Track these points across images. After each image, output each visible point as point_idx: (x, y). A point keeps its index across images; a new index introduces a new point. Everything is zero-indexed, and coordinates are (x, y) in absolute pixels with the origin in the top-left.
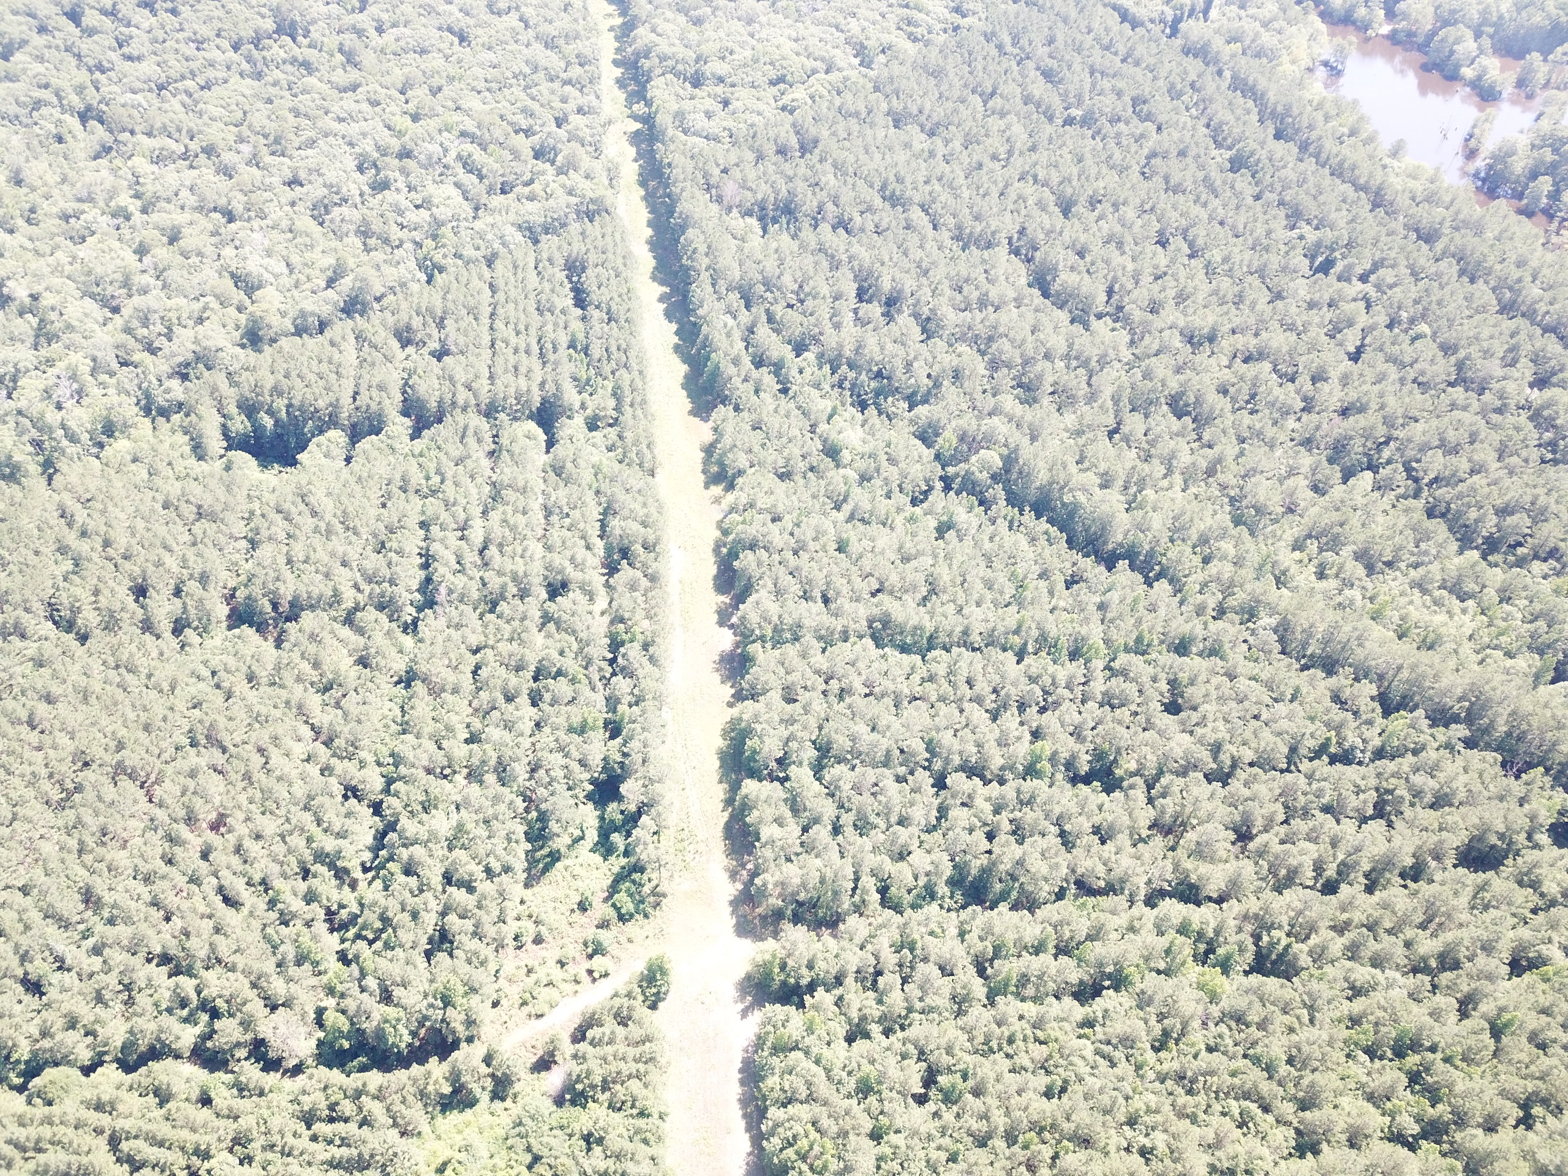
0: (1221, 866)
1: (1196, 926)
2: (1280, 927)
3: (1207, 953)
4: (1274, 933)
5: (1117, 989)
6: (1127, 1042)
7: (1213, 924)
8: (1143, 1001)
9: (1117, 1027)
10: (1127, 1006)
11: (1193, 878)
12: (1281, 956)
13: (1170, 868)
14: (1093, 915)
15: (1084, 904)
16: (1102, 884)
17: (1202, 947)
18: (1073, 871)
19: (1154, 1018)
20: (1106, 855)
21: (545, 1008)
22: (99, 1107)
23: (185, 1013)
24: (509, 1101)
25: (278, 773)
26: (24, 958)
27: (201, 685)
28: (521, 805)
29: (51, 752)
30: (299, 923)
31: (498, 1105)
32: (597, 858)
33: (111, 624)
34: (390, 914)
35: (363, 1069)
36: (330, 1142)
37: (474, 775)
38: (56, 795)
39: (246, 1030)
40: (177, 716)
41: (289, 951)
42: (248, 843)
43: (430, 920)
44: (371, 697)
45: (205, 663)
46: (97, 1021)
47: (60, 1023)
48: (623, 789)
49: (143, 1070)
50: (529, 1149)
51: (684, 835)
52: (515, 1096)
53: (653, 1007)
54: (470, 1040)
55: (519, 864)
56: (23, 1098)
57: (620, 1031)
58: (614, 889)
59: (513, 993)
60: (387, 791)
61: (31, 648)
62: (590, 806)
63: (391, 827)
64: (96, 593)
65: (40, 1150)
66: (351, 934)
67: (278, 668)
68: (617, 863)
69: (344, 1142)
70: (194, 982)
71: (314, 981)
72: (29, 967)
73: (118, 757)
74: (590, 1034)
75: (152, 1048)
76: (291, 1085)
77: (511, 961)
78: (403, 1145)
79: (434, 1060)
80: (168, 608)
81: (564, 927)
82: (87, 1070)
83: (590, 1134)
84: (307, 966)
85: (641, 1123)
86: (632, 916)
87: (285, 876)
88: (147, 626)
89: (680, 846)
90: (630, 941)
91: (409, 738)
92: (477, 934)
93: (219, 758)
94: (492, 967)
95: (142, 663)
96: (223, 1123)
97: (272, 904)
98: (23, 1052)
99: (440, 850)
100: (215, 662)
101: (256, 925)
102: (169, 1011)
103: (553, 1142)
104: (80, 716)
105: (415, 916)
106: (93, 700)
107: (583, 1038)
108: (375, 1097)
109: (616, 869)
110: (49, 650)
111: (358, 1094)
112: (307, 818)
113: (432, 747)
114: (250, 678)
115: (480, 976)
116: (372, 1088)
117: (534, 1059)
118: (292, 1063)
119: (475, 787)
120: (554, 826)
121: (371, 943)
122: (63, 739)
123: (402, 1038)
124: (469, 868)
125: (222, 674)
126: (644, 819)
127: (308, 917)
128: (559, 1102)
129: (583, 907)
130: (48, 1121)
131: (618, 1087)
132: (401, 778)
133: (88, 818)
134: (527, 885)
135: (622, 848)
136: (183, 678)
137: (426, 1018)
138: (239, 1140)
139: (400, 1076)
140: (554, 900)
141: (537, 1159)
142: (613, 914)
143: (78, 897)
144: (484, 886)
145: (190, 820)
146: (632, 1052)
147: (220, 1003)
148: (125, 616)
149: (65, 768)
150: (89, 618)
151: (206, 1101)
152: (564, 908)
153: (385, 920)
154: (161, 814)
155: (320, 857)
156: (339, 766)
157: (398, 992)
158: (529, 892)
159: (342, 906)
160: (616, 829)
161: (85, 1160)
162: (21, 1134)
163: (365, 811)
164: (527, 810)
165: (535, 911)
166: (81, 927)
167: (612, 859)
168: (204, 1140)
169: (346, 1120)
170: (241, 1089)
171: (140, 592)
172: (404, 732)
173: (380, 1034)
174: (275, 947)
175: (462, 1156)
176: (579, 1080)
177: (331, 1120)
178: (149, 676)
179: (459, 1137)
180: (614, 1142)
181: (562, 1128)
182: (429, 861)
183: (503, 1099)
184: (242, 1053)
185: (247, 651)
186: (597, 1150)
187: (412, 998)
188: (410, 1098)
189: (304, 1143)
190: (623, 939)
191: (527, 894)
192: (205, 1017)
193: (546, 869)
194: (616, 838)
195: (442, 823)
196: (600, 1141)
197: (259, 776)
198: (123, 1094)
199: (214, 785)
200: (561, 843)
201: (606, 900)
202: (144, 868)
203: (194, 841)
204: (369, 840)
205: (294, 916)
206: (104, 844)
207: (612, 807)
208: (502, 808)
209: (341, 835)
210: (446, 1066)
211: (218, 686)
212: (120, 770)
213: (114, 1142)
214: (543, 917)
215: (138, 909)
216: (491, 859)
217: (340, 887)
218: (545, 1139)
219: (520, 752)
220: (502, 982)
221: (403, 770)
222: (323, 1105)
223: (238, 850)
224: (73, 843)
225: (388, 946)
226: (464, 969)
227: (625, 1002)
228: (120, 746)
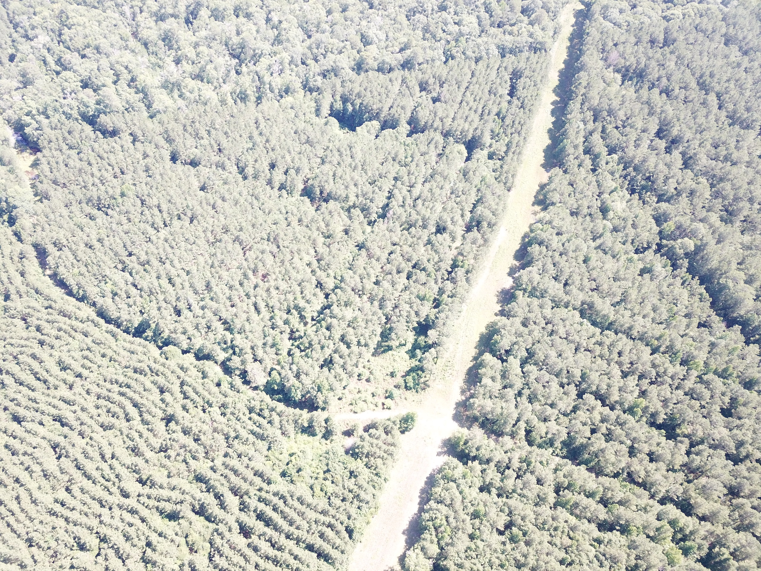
0: (711, 503)
1: (681, 524)
2: (728, 548)
3: (681, 540)
4: (722, 549)
5: (622, 532)
6: (614, 560)
7: (691, 528)
8: (632, 546)
9: (612, 551)
10: (623, 544)
11: (692, 501)
12: (721, 562)
13: (681, 490)
14: (628, 493)
15: (625, 486)
16: (640, 481)
17: (679, 536)
18: (629, 467)
19: (634, 556)
20: (649, 468)
21: (358, 410)
22: (182, 368)
23: (225, 346)
24: (329, 441)
25: (294, 265)
26: (178, 299)
27: (280, 216)
28: (384, 320)
29: (216, 221)
30: (278, 330)
31: (323, 440)
32: (407, 357)
33: (256, 177)
34: (313, 343)
35: (279, 400)
36: (255, 423)
37: (371, 300)
38: (212, 240)
39: (242, 364)
40: (266, 225)
41: (270, 340)
42: (272, 290)
43: (328, 352)
44: (343, 248)
45: (285, 207)
46: (193, 335)
47: (181, 330)
48: (430, 332)
49: (202, 362)
50: (327, 465)
51: (449, 364)
52: (332, 440)
53: (403, 432)
54: (323, 409)
55: (373, 345)
56: (160, 352)
57: (384, 436)
58: (408, 373)
59: (349, 397)
60: (333, 290)
61: (225, 175)
62: (414, 333)
63: (328, 307)
64: (256, 161)
65: (158, 375)
66: (296, 344)
67: (312, 220)
68: (415, 363)
69: (259, 426)
70: (232, 336)
71: (275, 356)
72: (178, 304)
73: (238, 233)
74: (371, 431)
75: (209, 355)
76: (251, 393)
77: (353, 384)
78: (280, 437)
79: (306, 410)
80: (280, 177)
81: (381, 380)
82: (184, 352)
83: (353, 472)
84: (274, 349)
85: (375, 478)
86: (411, 389)
87: (280, 310)
88: (270, 182)
89: (445, 368)
90: (406, 399)
91: (351, 272)
92: (344, 367)
93: (275, 250)
94: (344, 383)
95: (262, 196)
96: (221, 396)
97: (272, 318)
98: (165, 335)
99: (344, 325)
100: (289, 208)
101: (263, 324)
102: (219, 343)
103: (338, 468)
104: (231, 211)
105: (322, 348)
106: (238, 206)
107: (368, 431)
108: (278, 414)
109: (413, 365)
110: (231, 179)
111: (272, 410)
112: (298, 289)
113: (358, 280)
114: (300, 221)
115: (337, 385)
116: (278, 410)
117: (346, 429)
118: (254, 385)
119: (369, 304)
120: (393, 335)
121: (302, 351)
122: (222, 218)
123: (297, 396)
124: (352, 338)
125: (289, 214)
126: (432, 350)
127: (283, 329)
128: (347, 452)
129: (392, 375)
130: (164, 365)
131: (372, 459)
132: (340, 288)
133: (219, 255)
134: (373, 355)
135: (419, 358)
136: (275, 210)
137: (308, 392)
138: (224, 406)
139: (291, 410)
140: (382, 366)
141: (328, 471)
142: (403, 385)
143: (204, 283)
144: (354, 348)
145: (255, 271)
146: (385, 447)
147: (237, 350)
148: (263, 175)
149: (218, 230)
150: (249, 171)
151: (218, 385)
152: (385, 372)
153: (310, 345)
154: (245, 264)
155: (296, 307)
156: (319, 273)
157: (303, 377)
158: (373, 358)
159: (297, 331)
160: (420, 349)
161: (170, 386)
162: (153, 365)
163: (322, 296)
164: (386, 323)
165: (372, 367)
166: (202, 296)
167: (413, 360)
168: (212, 399)
169: (264, 418)
170: (232, 386)
171: (273, 166)
172: (350, 269)
173: (290, 390)
174: (265, 336)
175: (301, 454)
176: (358, 447)
177: (259, 415)
178: (263, 204)
179: (303, 446)
180: (361, 480)
181: (343, 463)
182: (337, 327)
183: (327, 439)
184: (238, 372)
185: (303, 208)
186: (353, 480)
187: (307, 381)
188: (291, 421)
189: (245, 419)
190: (403, 397)
191: (372, 359)
192: (231, 351)
193: (384, 352)
194: (418, 351)
195: (349, 314)
196: (356, 477)
197: (287, 263)
198: (191, 367)
199: (269, 260)
200: (394, 343)
201: (403, 376)
202: (232, 283)
203: (254, 280)
204: (319, 308)
205: (277, 327)
206: (220, 267)
207: (422, 337)
208: (375, 318)
209: (308, 302)
210: (309, 415)
211: (286, 219)
212: (237, 239)
213: (182, 384)
214: (374, 371)
215: (223, 298)
216: (362, 338)
217: (300, 323)
218: (335, 465)
219: (392, 298)
220: (346, 391)
221: (343, 285)
222: (258, 407)
223: (268, 290)
224: (210, 262)
225: (306, 355)
226: (332, 379)
227: (391, 425)
228: (241, 230)
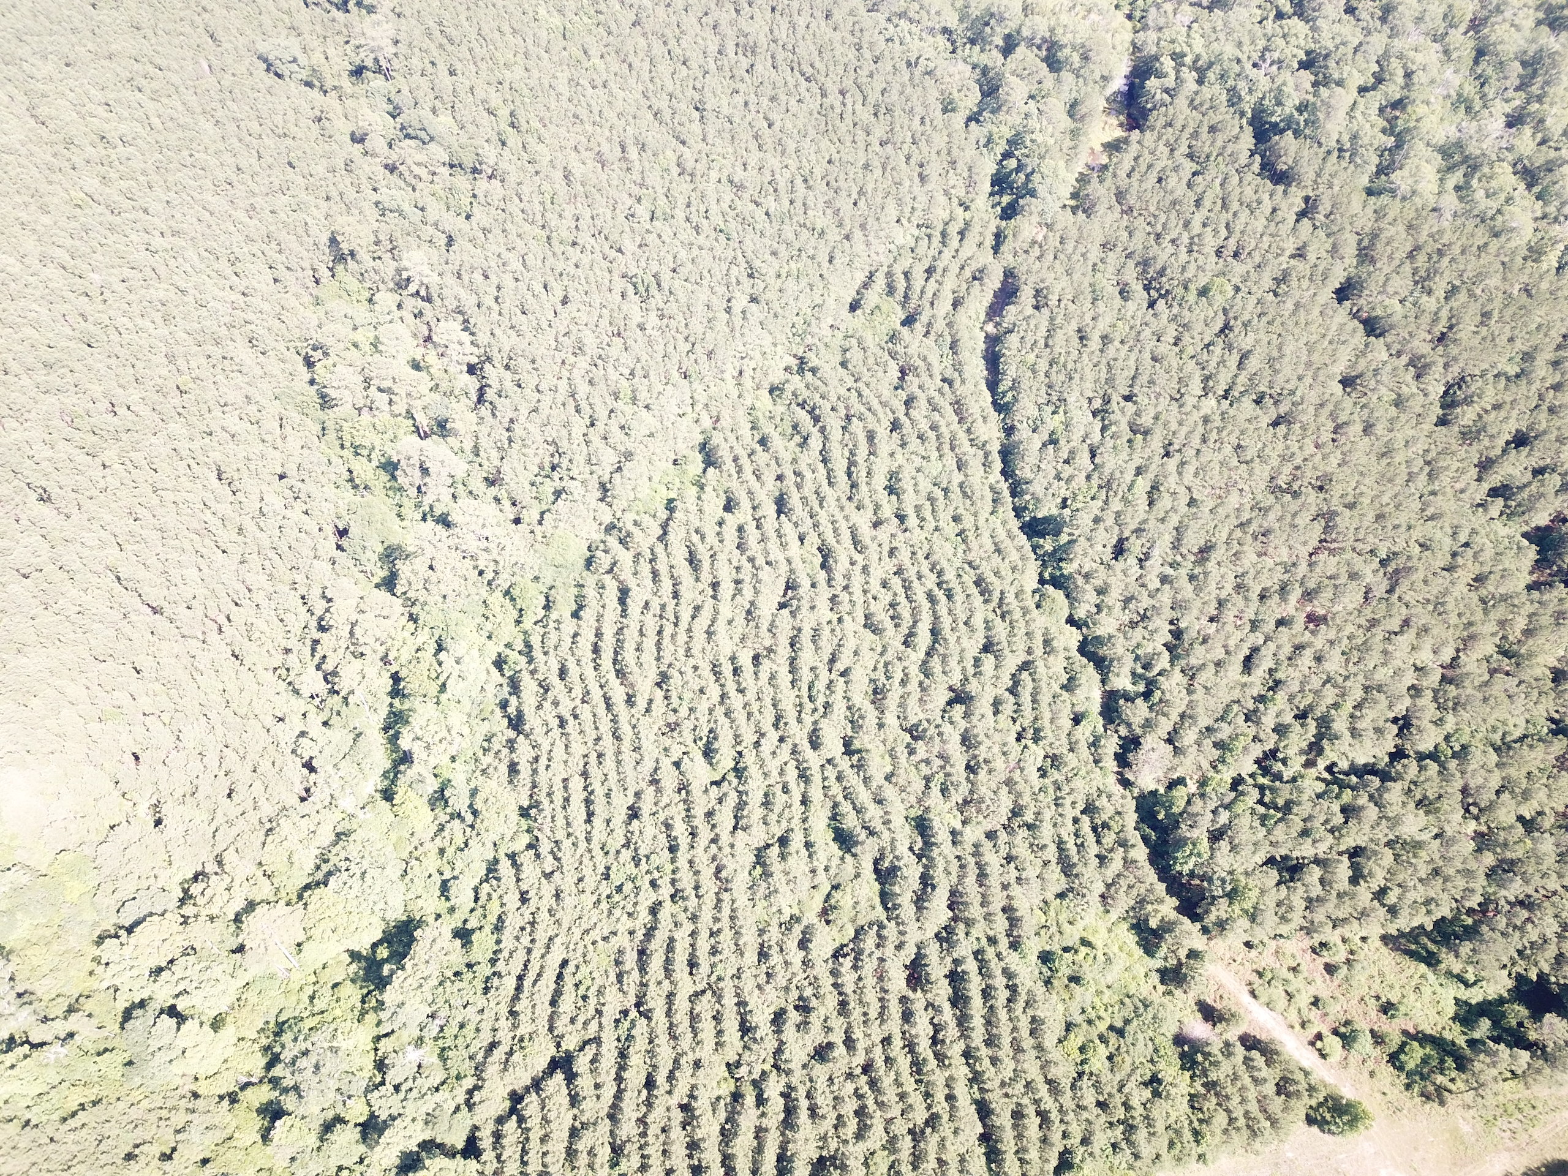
21: (1264, 999)
22: (1047, 642)
23: (1140, 671)
24: (1161, 988)
25: (1390, 648)
26: (1138, 531)
27: (1448, 541)
28: (1474, 902)
29: (1319, 456)
30: (1252, 731)
31: (1155, 978)
32: (1451, 1010)
33: (1468, 436)
34: (1295, 810)
35: (1145, 839)
36: (1077, 835)
37: (1483, 841)
38: (1281, 482)
39: (1143, 726)
40: (1406, 535)
41: (1224, 732)
42: (1308, 653)
43: (1306, 850)
44: (1520, 701)
45: (1474, 532)
46: (1109, 608)
47: (1098, 582)
48: (1550, 1018)
49: (1085, 660)
50: (1127, 1022)
51: (1527, 1110)
52: (1170, 993)
53: (1310, 1121)
54: (1205, 930)
55: (1404, 923)
56: (1036, 586)
57: (1270, 1089)
58: (1424, 1039)
59: (1266, 960)
60: (1421, 757)
61: (1410, 387)
62: (1510, 984)
63: (1385, 777)
64: (1497, 407)
65: (1003, 617)
66: (1261, 780)
67: (1504, 598)
68: (1456, 1035)
69: (1080, 847)
70: (1167, 666)
71: (1206, 765)
72: (1133, 539)
73: (1340, 509)
74: (1255, 1054)
75: (1103, 659)
76: (1112, 783)
77: (1297, 947)
78: (1094, 898)
79: (1174, 902)
80: (1516, 473)
81: (1356, 994)
82: (1071, 621)
83: (1160, 1082)
84: (1216, 753)
85: (1187, 1135)
86: (1401, 1068)
87: (1291, 699)
88: (1485, 466)
89: (1511, 1108)
90: (1372, 1074)
91: (1493, 757)
92: (1311, 903)
93: (1380, 590)
94: (1284, 929)
95: (1445, 479)
96: (1064, 740)
97: (1261, 699)
98: (1068, 568)
99: (1383, 833)
100: (1479, 540)
101: (1236, 694)
102: (1137, 658)
103: (1140, 1044)
104: (1364, 460)
105: (1305, 833)
106: (1384, 461)
107: (1249, 1049)
108: (1125, 859)
109: (1448, 1036)
110: (1416, 404)
111: (1123, 843)
112: (1358, 694)
113: (1495, 782)
114: (1480, 579)
115: (1270, 919)
116: (1133, 854)
117: (1210, 1001)
118: (1130, 776)
119: (1472, 845)
120: (1466, 948)
121: (1260, 802)
122: (1335, 459)
123: (1185, 864)
124: (1378, 872)
125: (1470, 552)
126: (1524, 1056)
127: (1262, 736)
128: (1179, 1040)
129: (1387, 1008)
130: (1025, 611)
131: (1214, 1100)
132: (1442, 766)
133: (1272, 516)
134: (1385, 939)
135: (1476, 1035)
136: (1447, 523)
137: (1210, 880)
138: (1055, 760)
139: (1150, 875)
140: (1381, 974)
141: (1121, 1033)
142: (1394, 1046)
143: (1202, 543)
144: (1364, 894)
145: (1309, 595)
146: (1253, 1107)
147: (1157, 694)
148: (1486, 442)
149: (1309, 474)
150: (1467, 416)
151: (1077, 720)
152: (1376, 987)
153: (1288, 807)
154: (1303, 568)
155: (1324, 723)
156: (1426, 700)
157: (1224, 845)
158: (1379, 943)
159: (1284, 762)
160: (1496, 1024)
161: (1006, 652)
162: (1010, 598)
163: (1389, 744)
164: (1470, 912)
165: (1360, 956)
166: (1179, 558)
167: (1457, 1028)
168: (1047, 732)
169: (1098, 842)
170: (1095, 744)
171: (1520, 441)
172: (1497, 750)
173: (1181, 843)
174: (1222, 719)
175: (1101, 958)
176: (1207, 1055)
177: (1094, 829)
178: (1433, 493)
179: (1116, 949)
180: (1159, 1110)
181: (1156, 1050)
182: (1367, 828)
183: (1162, 982)
184: (1123, 731)
185: (1508, 562)
186: (1147, 1093)
187: (1224, 860)
188: (1134, 892)
189: (1070, 813)
190: (1370, 1065)
191: (1375, 942)
192: (1141, 688)
193: (1412, 954)
194: (1485, 1024)
195: (1413, 824)
196: (1156, 1094)
197: (1379, 633)
198: (1062, 655)
199: (1352, 598)
200: (1449, 961)
201: (1405, 1033)
202: (1248, 580)
203: (1290, 607)
204: (1361, 760)
205: (1258, 723)
206: (1256, 538)
207: (1522, 1011)
208: (1461, 882)
209: (1354, 733)
210: (1173, 915)
211: (1454, 555)
212: (1328, 518)
213: (1025, 666)
214: (1358, 967)
215: (1211, 592)
216: (1397, 891)
217: (1302, 752)
218: (1140, 1036)
219: (1537, 881)
220: (1273, 944)
221: (1453, 764)
222: (1105, 817)
223: (1299, 648)
224: (1246, 516)
225: (1263, 819)
226: (1270, 900)
227: (1302, 1087)
228: (1351, 506)
